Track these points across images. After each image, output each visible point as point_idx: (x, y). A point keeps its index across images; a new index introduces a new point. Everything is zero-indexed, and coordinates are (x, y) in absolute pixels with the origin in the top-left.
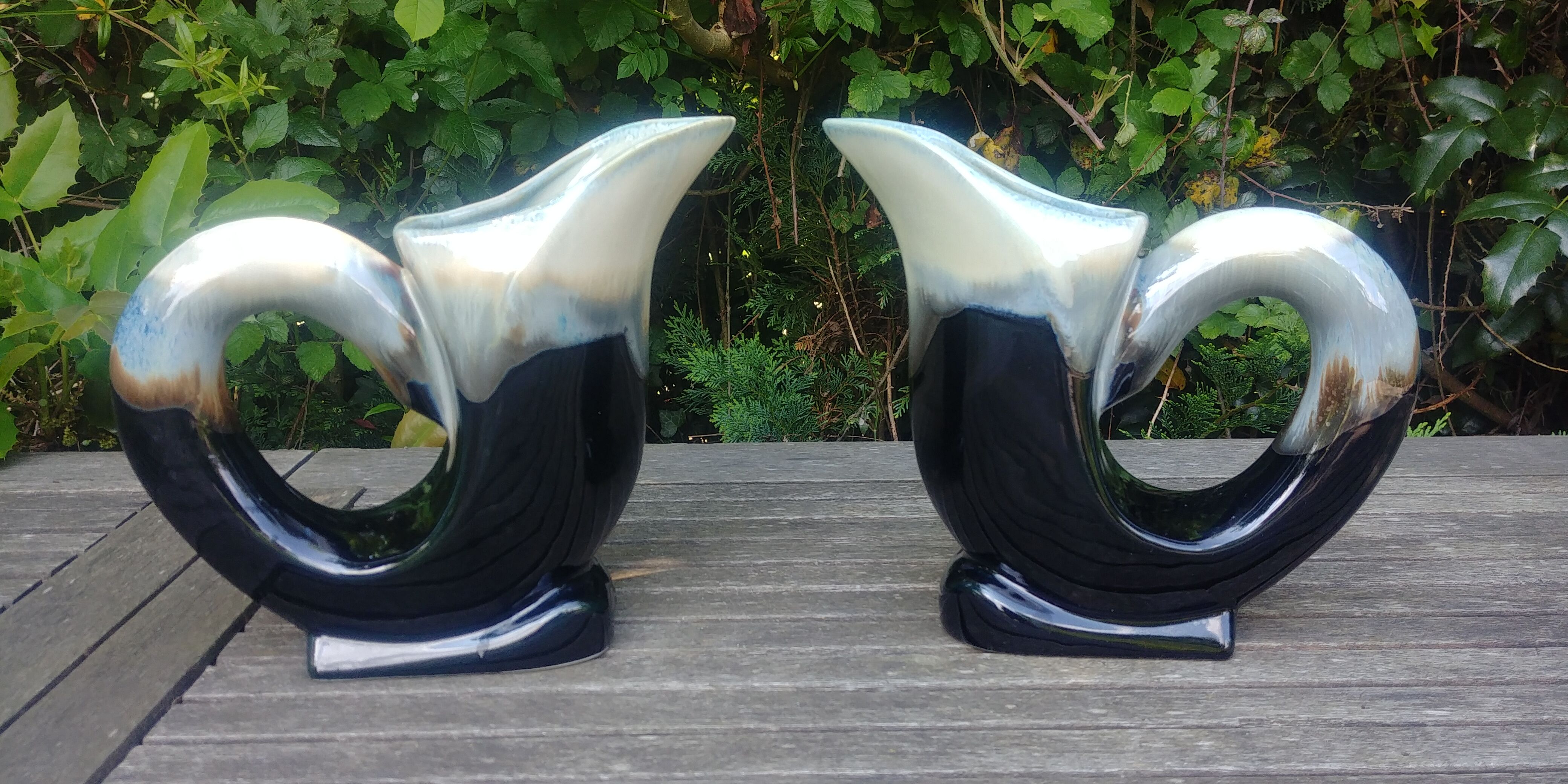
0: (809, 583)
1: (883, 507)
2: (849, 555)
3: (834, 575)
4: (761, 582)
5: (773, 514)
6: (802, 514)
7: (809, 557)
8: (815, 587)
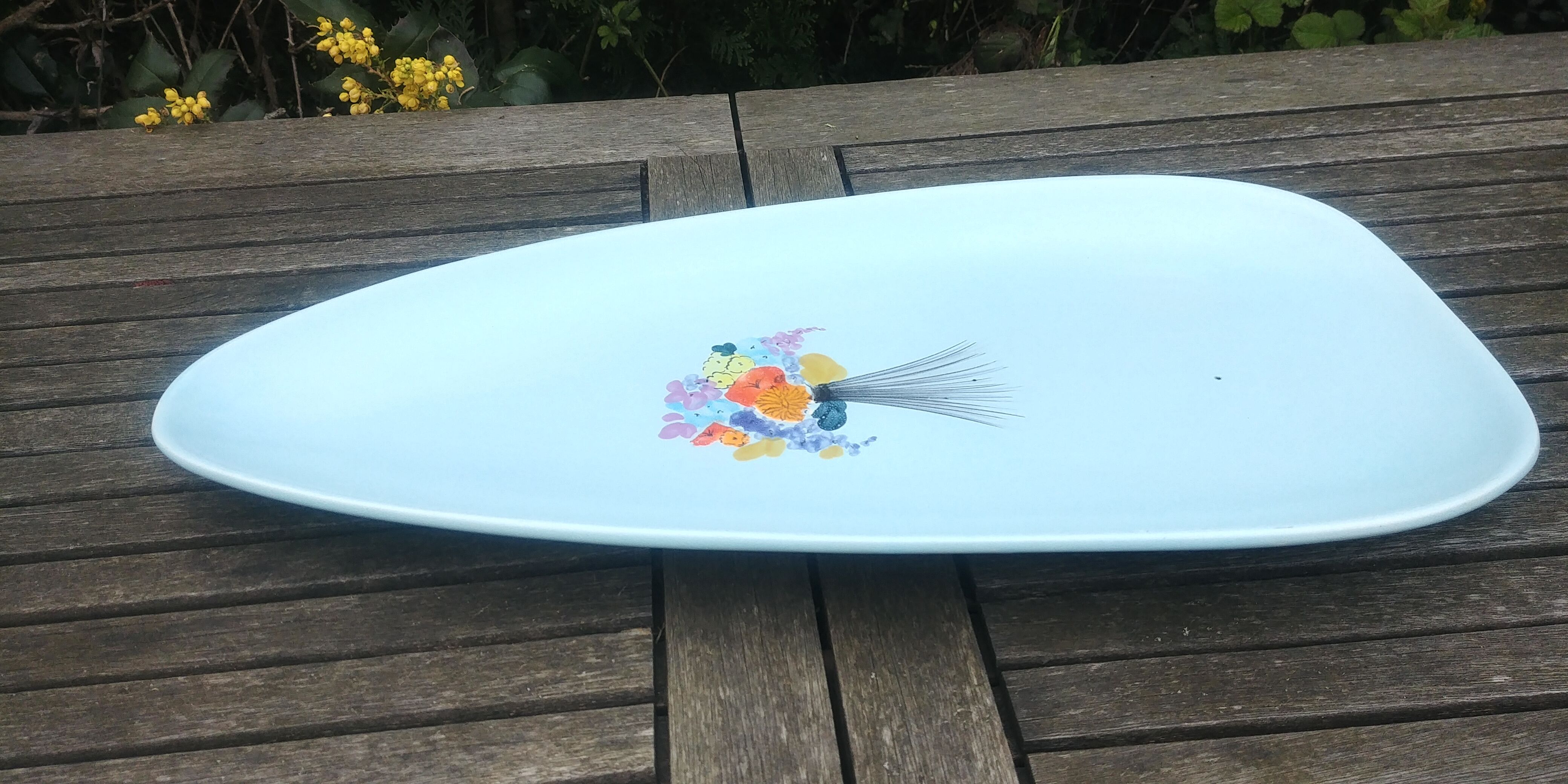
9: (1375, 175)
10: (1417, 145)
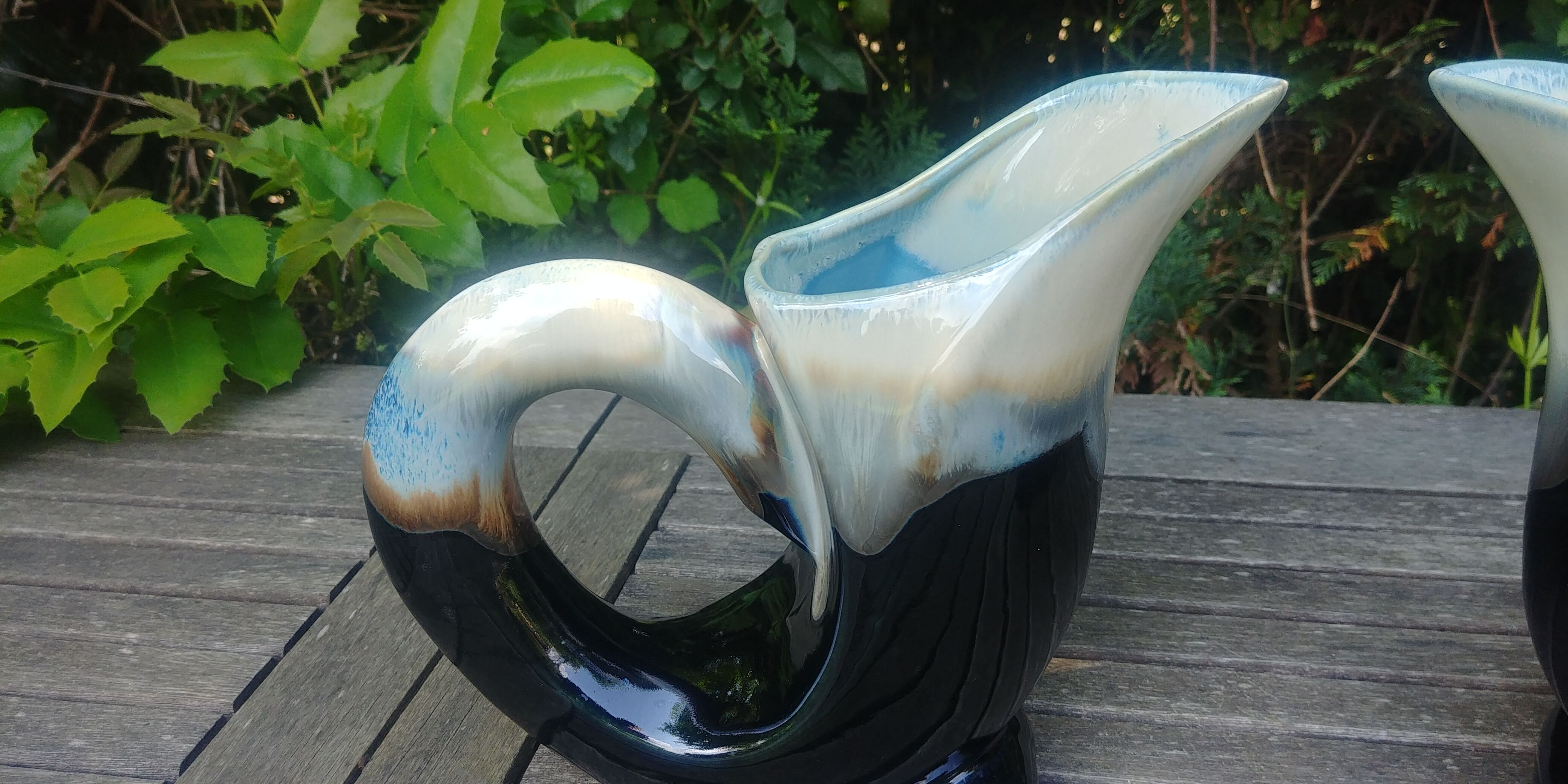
0: (1307, 718)
1: (1384, 548)
2: (1353, 656)
3: (1340, 703)
4: (1233, 707)
5: (1224, 553)
6: (1268, 555)
7: (1296, 656)
8: (1316, 728)
9: (1348, 595)
10: (1438, 558)
